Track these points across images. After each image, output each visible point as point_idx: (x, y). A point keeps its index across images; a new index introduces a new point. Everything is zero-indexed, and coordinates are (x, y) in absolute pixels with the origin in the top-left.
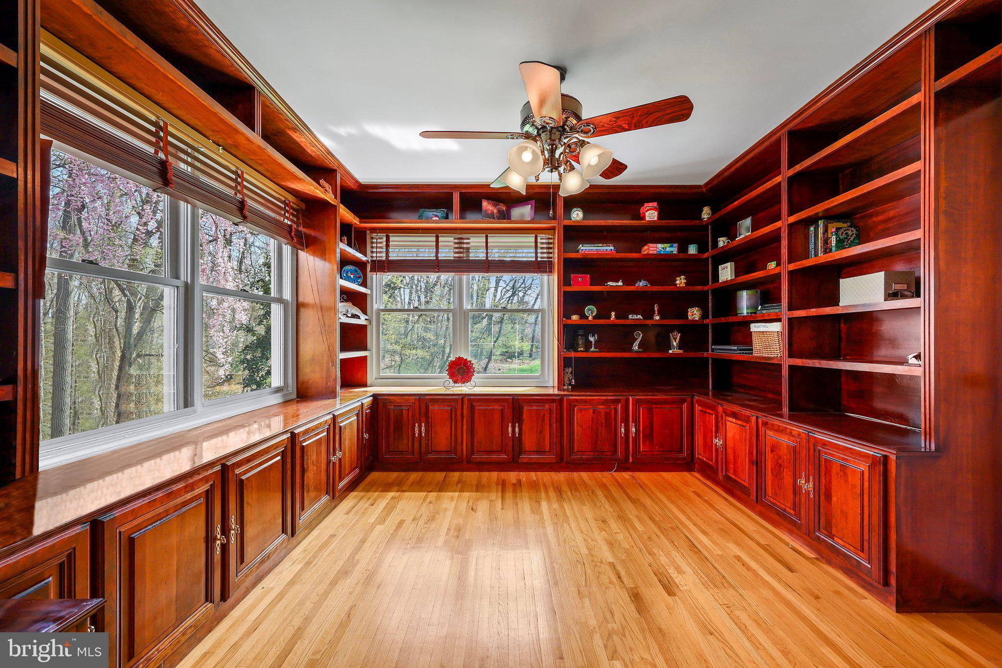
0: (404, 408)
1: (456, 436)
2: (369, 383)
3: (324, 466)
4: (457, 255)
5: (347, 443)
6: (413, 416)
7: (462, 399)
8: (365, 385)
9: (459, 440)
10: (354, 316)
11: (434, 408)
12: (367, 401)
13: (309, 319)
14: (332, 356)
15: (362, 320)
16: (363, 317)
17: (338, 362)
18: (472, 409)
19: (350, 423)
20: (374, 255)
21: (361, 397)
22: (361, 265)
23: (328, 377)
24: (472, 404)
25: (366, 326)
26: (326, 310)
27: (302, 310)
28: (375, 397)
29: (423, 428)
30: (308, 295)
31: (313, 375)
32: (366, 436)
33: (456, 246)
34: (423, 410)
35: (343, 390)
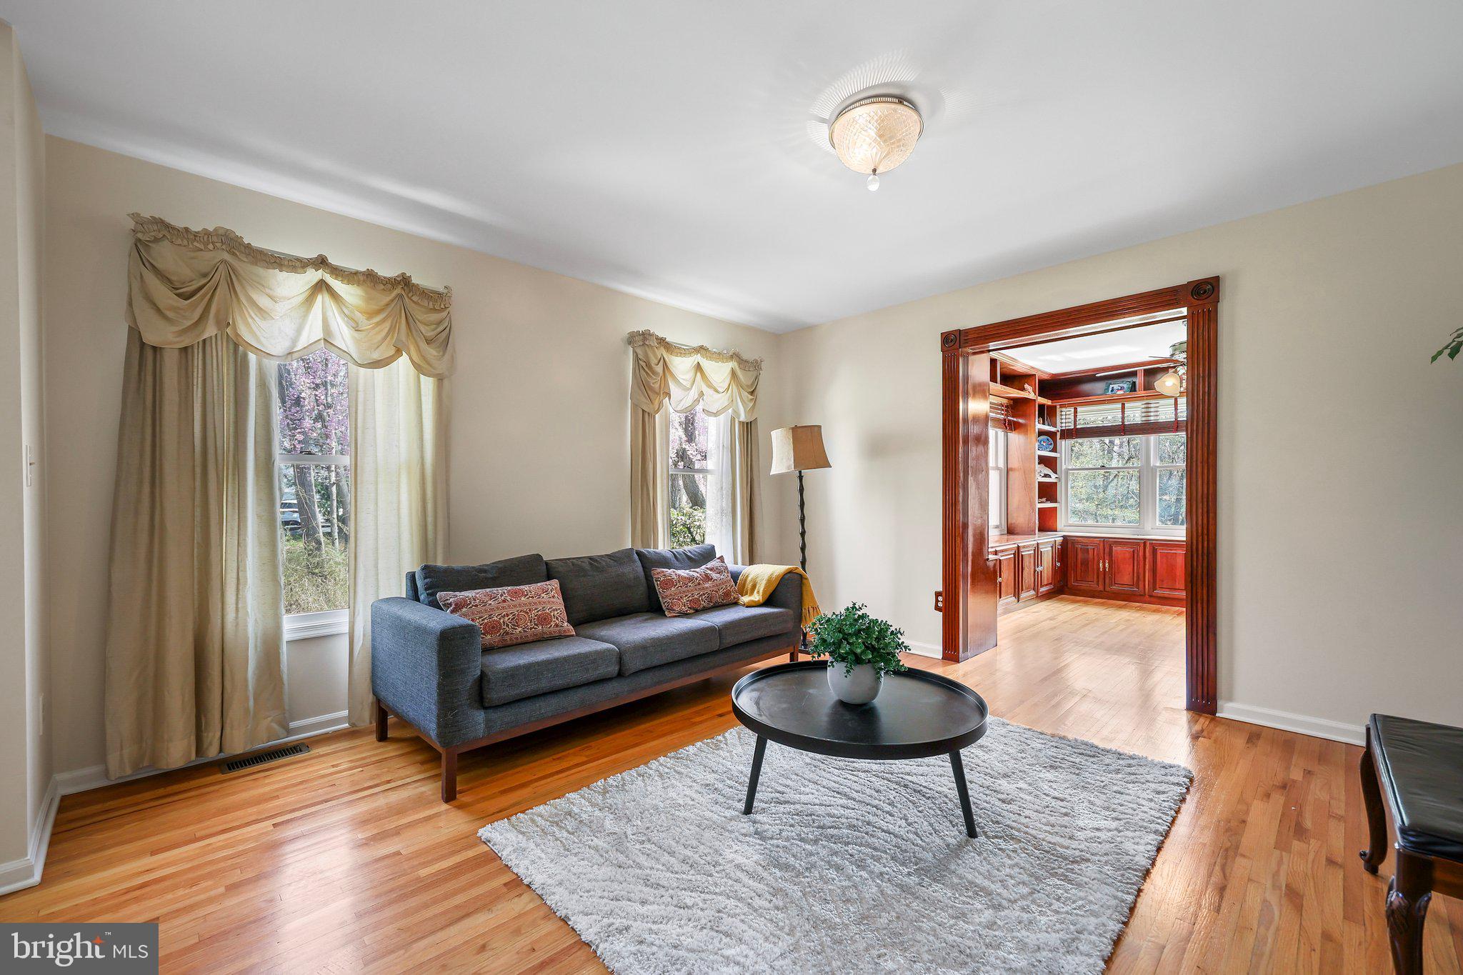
0: (1089, 547)
1: (1138, 573)
2: (1058, 528)
3: (1032, 572)
4: (1144, 419)
5: (1045, 563)
6: (1098, 555)
7: (1145, 543)
8: (1056, 531)
9: (1141, 577)
10: (1046, 476)
11: (1115, 549)
12: (1059, 540)
13: (1015, 477)
14: (1032, 504)
15: (1053, 479)
16: (1054, 476)
17: (1037, 510)
18: (1154, 552)
19: (1047, 552)
20: (1064, 425)
21: (1056, 538)
22: (1052, 435)
23: (1029, 520)
24: (1154, 548)
25: (1056, 483)
26: (1028, 473)
27: (1010, 473)
28: (1064, 537)
29: (1107, 565)
30: (1014, 463)
31: (1019, 519)
32: (1058, 564)
33: (1144, 414)
34: (1107, 550)
35: (1040, 533)
